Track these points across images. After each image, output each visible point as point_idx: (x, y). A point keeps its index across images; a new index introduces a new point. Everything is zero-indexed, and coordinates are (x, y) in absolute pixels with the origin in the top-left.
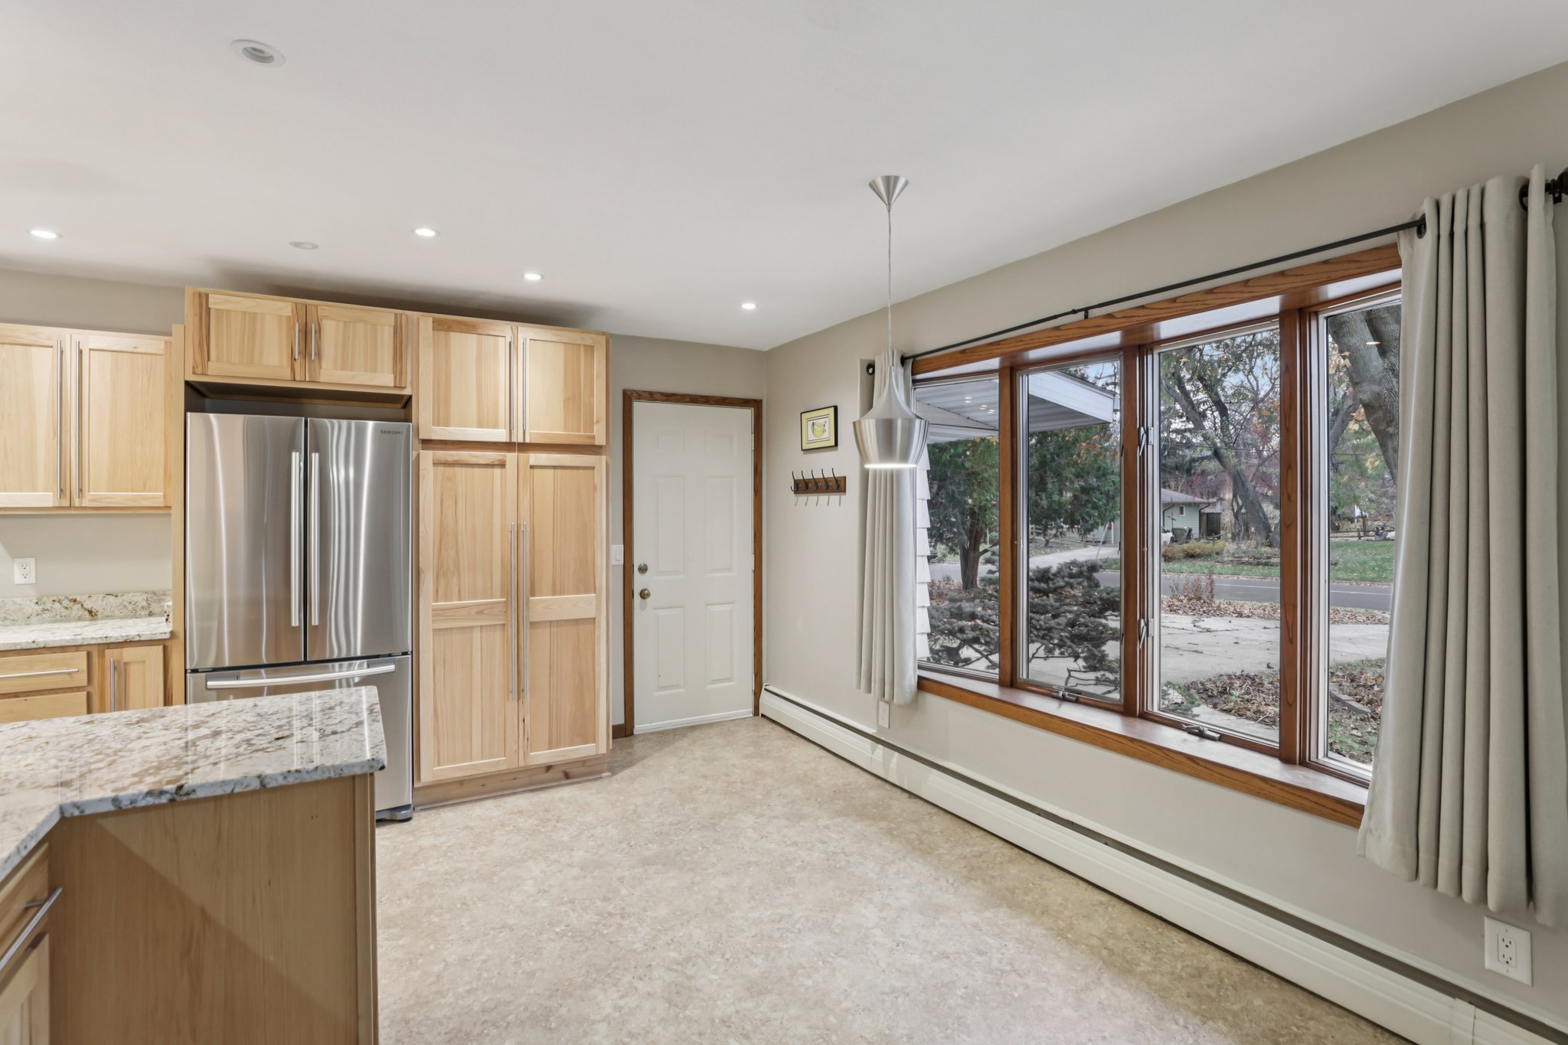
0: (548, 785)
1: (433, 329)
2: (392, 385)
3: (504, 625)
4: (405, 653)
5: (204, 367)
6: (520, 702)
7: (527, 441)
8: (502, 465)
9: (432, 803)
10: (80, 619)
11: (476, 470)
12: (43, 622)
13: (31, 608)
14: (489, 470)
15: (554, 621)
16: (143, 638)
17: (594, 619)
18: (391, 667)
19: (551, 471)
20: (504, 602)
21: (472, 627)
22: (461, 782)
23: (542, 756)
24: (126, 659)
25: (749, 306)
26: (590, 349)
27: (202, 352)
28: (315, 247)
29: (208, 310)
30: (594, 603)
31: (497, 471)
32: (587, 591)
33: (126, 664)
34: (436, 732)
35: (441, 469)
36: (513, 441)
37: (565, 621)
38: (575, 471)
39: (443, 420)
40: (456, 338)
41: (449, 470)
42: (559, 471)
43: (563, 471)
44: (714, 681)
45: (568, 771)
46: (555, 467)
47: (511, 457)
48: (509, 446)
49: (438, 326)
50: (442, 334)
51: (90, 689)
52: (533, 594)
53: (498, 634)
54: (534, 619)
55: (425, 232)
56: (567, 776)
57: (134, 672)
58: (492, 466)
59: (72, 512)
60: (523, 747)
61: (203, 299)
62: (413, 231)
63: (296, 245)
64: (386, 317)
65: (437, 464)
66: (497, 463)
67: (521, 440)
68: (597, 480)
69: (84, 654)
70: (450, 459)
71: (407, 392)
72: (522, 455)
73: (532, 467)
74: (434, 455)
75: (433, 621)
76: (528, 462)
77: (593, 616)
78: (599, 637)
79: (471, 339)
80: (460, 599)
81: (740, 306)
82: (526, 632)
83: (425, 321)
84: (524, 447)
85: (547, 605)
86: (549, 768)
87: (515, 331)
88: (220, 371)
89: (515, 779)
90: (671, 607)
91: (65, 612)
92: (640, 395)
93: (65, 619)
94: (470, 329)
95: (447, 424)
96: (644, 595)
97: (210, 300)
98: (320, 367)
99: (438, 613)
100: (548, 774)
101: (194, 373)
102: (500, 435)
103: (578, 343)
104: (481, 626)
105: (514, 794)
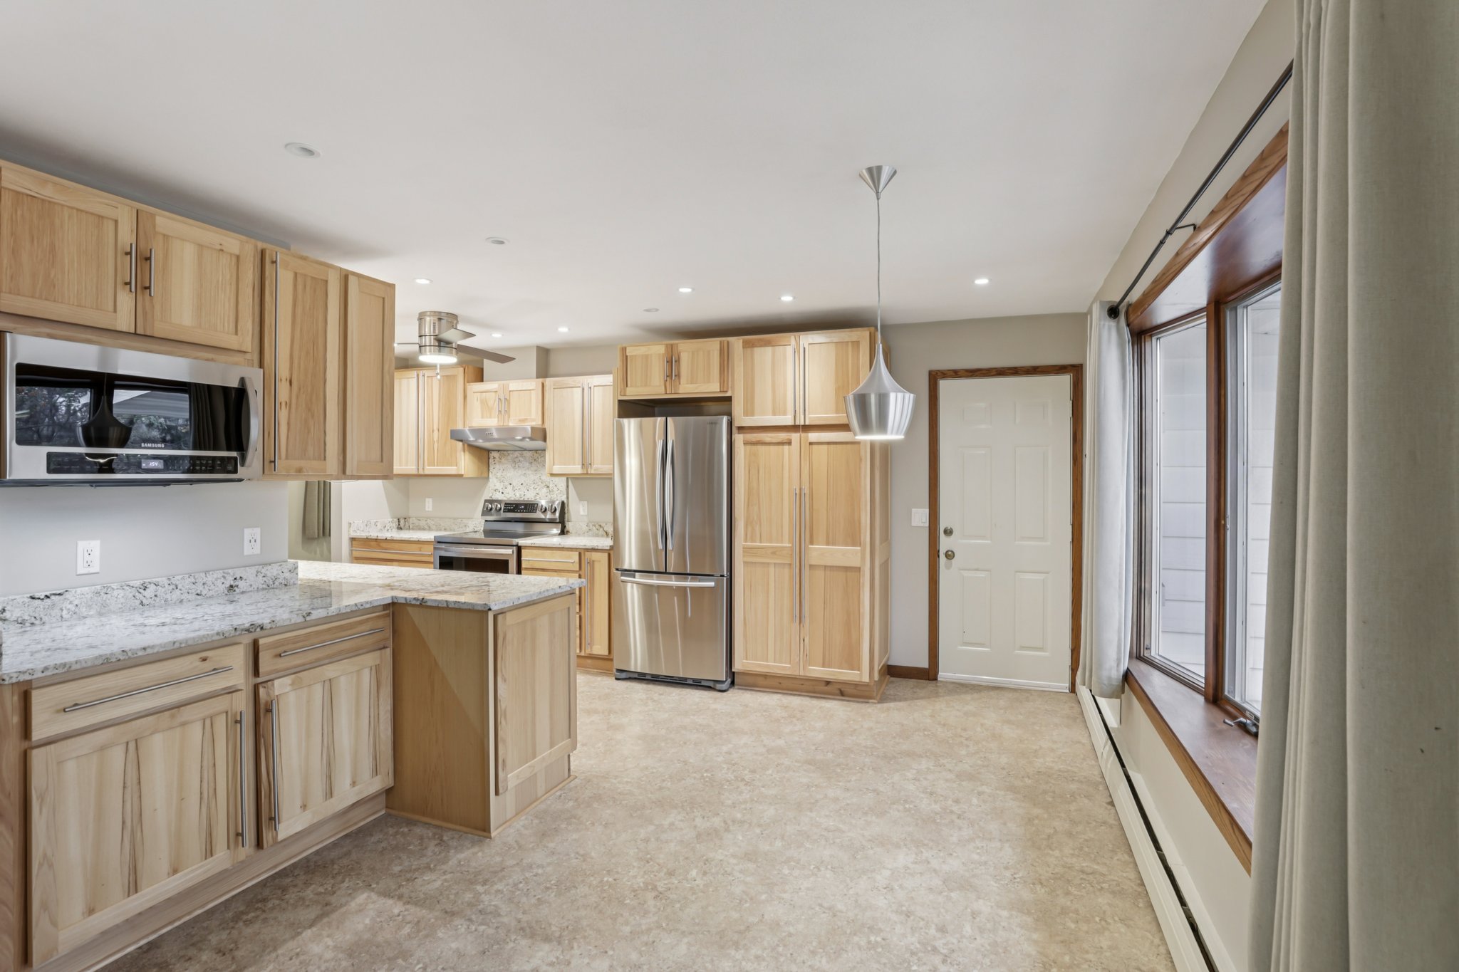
0: (826, 696)
1: (743, 348)
2: (719, 390)
3: (790, 564)
4: (722, 576)
5: (625, 391)
6: (802, 625)
7: (807, 423)
8: (789, 443)
9: (746, 686)
10: (602, 536)
11: (772, 448)
12: (589, 536)
13: (585, 528)
14: (781, 447)
15: (828, 566)
16: (599, 548)
17: (860, 568)
18: (712, 584)
19: (825, 447)
20: (790, 547)
21: (768, 564)
22: (765, 676)
23: (817, 671)
24: (593, 559)
25: (982, 282)
26: (856, 344)
27: (623, 381)
28: (657, 310)
29: (627, 357)
30: (859, 554)
31: (786, 447)
32: (854, 545)
33: (593, 561)
34: (745, 636)
35: (749, 447)
36: (797, 424)
37: (836, 567)
38: (844, 446)
39: (749, 412)
40: (758, 351)
41: (754, 448)
42: (832, 446)
43: (835, 446)
44: (1023, 648)
45: (842, 689)
46: (828, 443)
47: (795, 437)
48: (795, 428)
49: (747, 345)
50: (749, 350)
51: (580, 572)
52: (812, 543)
53: (787, 571)
54: (813, 563)
55: (686, 290)
56: (842, 694)
57: (597, 566)
58: (781, 443)
59: (588, 476)
60: (803, 661)
61: (624, 350)
62: (678, 290)
63: (647, 310)
64: (714, 344)
65: (746, 443)
66: (786, 441)
67: (802, 423)
68: (862, 453)
69: (577, 553)
70: (754, 440)
71: (728, 394)
72: (803, 435)
73: (811, 444)
74: (744, 437)
75: (744, 556)
76: (807, 440)
77: (858, 565)
78: (863, 584)
79: (768, 351)
80: (761, 543)
81: (973, 282)
82: (806, 572)
83: (737, 342)
84: (807, 428)
85: (820, 552)
86: (828, 683)
87: (798, 339)
88: (634, 393)
89: (802, 684)
90: (977, 570)
91: (597, 532)
92: (945, 374)
93: (597, 535)
94: (768, 343)
95: (753, 415)
96: (950, 555)
97: (627, 351)
98: (680, 383)
99: (747, 550)
100: (826, 688)
101: (621, 395)
102: (788, 420)
103: (846, 340)
104: (775, 564)
105: (799, 695)
